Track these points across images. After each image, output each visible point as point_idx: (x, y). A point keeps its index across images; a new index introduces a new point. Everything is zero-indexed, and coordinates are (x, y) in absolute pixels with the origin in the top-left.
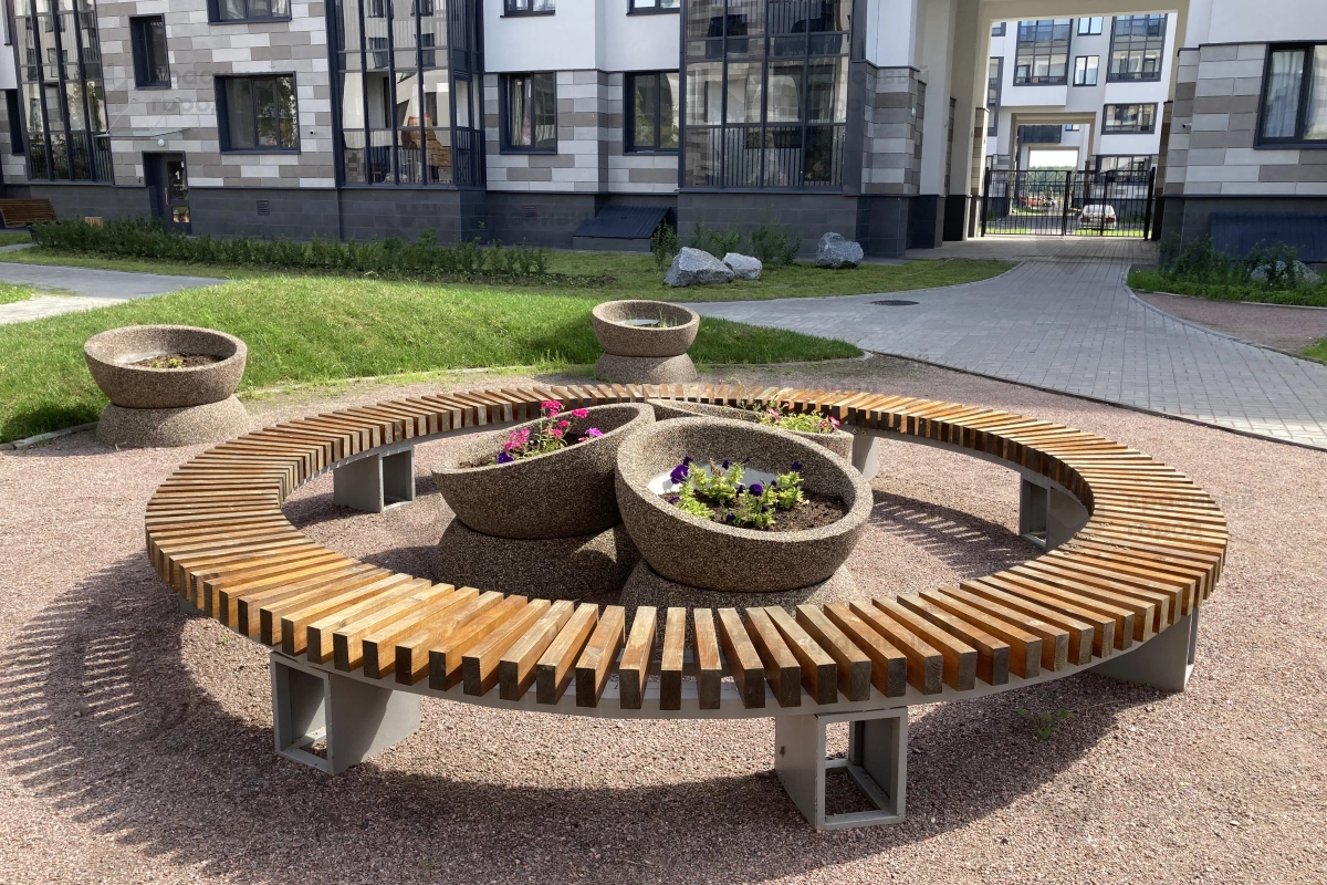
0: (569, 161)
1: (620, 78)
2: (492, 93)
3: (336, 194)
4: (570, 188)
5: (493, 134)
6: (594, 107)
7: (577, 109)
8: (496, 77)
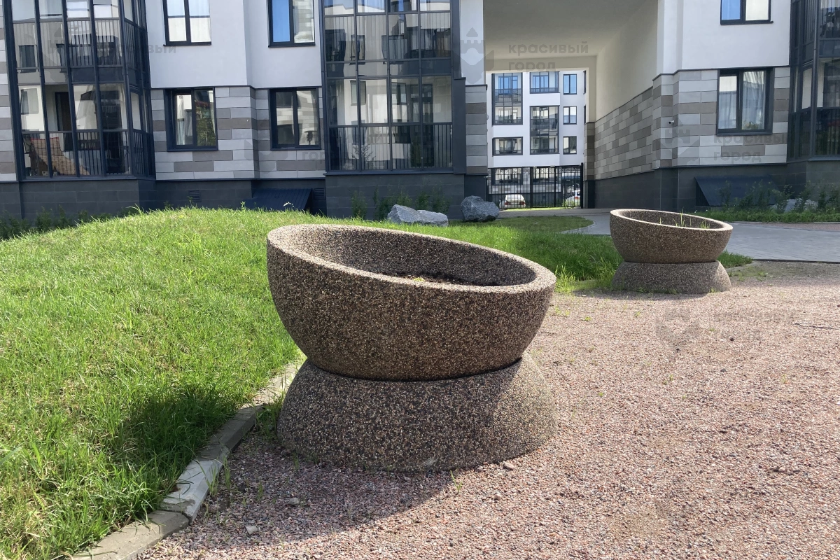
0: (229, 155)
1: (266, 93)
2: (158, 105)
3: (18, 186)
4: (231, 176)
5: (160, 136)
6: (248, 114)
7: (234, 116)
8: (162, 92)
